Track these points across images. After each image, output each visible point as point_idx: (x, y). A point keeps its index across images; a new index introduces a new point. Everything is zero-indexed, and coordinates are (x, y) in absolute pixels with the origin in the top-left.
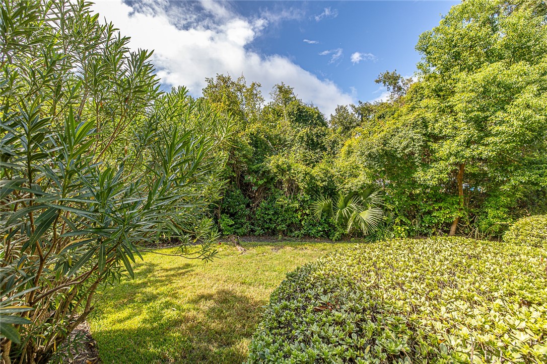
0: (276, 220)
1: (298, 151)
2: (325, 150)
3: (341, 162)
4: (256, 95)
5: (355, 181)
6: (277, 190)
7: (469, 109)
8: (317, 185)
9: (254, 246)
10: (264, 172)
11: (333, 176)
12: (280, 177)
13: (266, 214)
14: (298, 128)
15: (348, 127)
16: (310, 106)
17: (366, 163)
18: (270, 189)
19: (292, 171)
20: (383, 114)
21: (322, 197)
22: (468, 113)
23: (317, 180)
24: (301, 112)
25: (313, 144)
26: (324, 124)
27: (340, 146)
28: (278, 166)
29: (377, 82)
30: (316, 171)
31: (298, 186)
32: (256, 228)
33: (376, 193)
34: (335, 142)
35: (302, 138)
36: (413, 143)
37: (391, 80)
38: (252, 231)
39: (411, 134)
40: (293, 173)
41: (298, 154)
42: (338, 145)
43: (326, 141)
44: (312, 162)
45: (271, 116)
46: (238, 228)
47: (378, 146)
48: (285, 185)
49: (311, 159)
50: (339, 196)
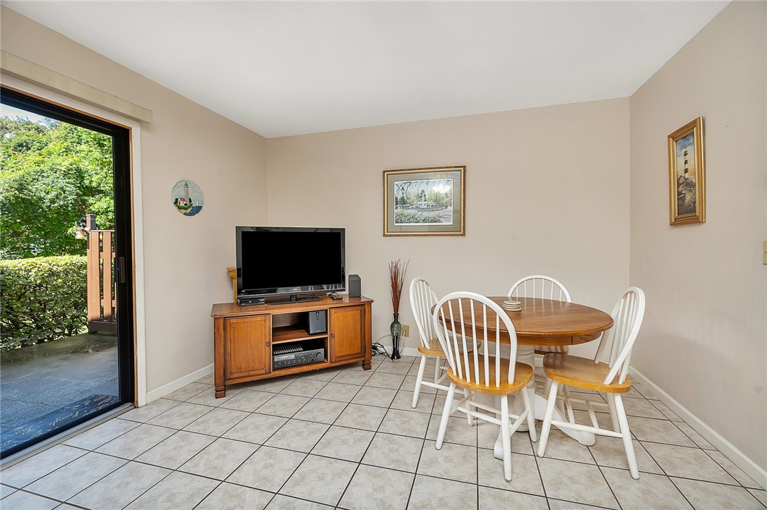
20: (27, 143)
47: (8, 192)
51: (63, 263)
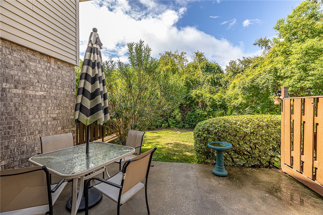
0: (196, 121)
1: (207, 87)
2: (221, 86)
3: (230, 92)
4: (184, 58)
5: (236, 101)
6: (196, 106)
7: (298, 63)
8: (216, 104)
9: (185, 132)
10: (189, 98)
11: (225, 99)
12: (197, 100)
13: (190, 118)
14: (207, 75)
15: (236, 73)
16: (213, 62)
17: (241, 92)
18: (192, 106)
19: (203, 97)
20: (257, 65)
21: (219, 109)
22: (298, 64)
23: (216, 101)
24: (208, 67)
25: (215, 83)
26: (221, 72)
27: (230, 84)
28: (196, 95)
29: (255, 44)
30: (216, 97)
31: (206, 104)
32: (186, 125)
33: (249, 107)
34: (227, 81)
35: (209, 80)
36: (268, 81)
37: (264, 43)
38: (184, 126)
39: (268, 76)
40: (204, 98)
41: (206, 89)
42: (229, 83)
43: (222, 81)
44: (214, 93)
45: (191, 69)
46: (177, 124)
47: (248, 83)
48: (200, 104)
49: (213, 91)
50: (228, 109)
51: (266, 120)
